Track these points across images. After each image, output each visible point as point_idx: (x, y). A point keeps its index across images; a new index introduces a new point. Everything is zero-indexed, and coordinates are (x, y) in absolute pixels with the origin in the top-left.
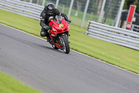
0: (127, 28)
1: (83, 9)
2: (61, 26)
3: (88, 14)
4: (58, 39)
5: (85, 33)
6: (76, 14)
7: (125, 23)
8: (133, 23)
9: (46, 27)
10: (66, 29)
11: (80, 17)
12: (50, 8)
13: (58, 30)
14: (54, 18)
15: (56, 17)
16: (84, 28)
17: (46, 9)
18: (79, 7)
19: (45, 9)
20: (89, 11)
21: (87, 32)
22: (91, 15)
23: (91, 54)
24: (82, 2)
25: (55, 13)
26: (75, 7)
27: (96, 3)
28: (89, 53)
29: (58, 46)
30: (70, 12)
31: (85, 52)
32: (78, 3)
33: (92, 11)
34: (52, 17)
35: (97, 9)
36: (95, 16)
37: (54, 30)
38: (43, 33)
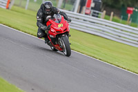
0: (86, 14)
4: (58, 41)
7: (84, 8)
8: (92, 8)
9: (43, 27)
10: (66, 29)
12: (48, 7)
13: (57, 31)
15: (55, 15)
19: (41, 8)
29: (58, 48)
34: (49, 16)
37: (53, 30)
38: (40, 34)
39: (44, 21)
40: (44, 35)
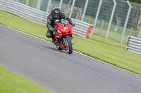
1: (122, 25)
2: (65, 28)
3: (128, 29)
4: (62, 41)
5: (124, 48)
6: (116, 30)
9: (52, 29)
10: (70, 32)
11: (120, 32)
12: (56, 12)
13: (63, 32)
14: (60, 22)
15: (62, 20)
16: (123, 43)
17: (53, 13)
18: (119, 22)
20: (128, 26)
21: (127, 47)
22: (131, 30)
23: (131, 69)
24: (121, 17)
25: (61, 17)
26: (114, 22)
27: (136, 19)
28: (128, 68)
29: (62, 46)
30: (109, 27)
31: (124, 66)
32: (117, 18)
33: (132, 26)
34: (58, 20)
35: (136, 24)
36: (134, 31)
37: (59, 32)
38: (49, 34)
39: (53, 24)
40: (52, 35)
